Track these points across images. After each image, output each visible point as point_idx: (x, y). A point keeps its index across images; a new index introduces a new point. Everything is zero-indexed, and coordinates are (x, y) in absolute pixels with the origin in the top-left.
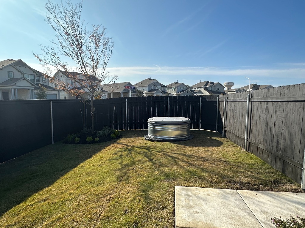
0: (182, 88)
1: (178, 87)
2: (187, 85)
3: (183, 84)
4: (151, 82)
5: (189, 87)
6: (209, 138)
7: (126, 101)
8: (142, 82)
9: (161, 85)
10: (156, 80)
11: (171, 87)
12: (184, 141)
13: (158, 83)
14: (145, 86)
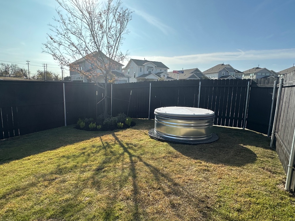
0: (263, 74)
1: (257, 73)
2: (272, 71)
3: (265, 69)
4: (223, 67)
5: (274, 73)
6: (242, 145)
7: (150, 85)
8: (212, 68)
9: (235, 71)
10: (229, 65)
11: (249, 73)
12: (193, 144)
13: (232, 68)
14: (216, 73)
